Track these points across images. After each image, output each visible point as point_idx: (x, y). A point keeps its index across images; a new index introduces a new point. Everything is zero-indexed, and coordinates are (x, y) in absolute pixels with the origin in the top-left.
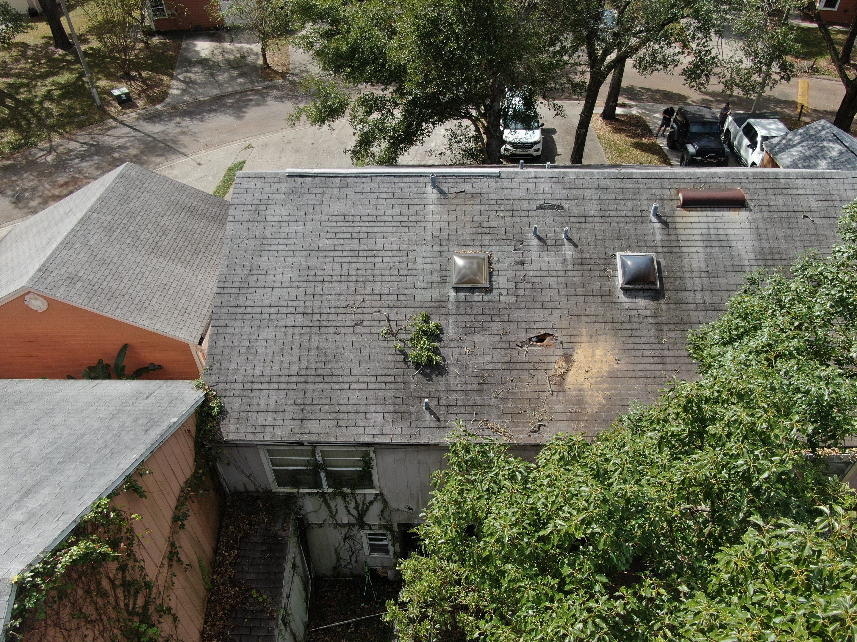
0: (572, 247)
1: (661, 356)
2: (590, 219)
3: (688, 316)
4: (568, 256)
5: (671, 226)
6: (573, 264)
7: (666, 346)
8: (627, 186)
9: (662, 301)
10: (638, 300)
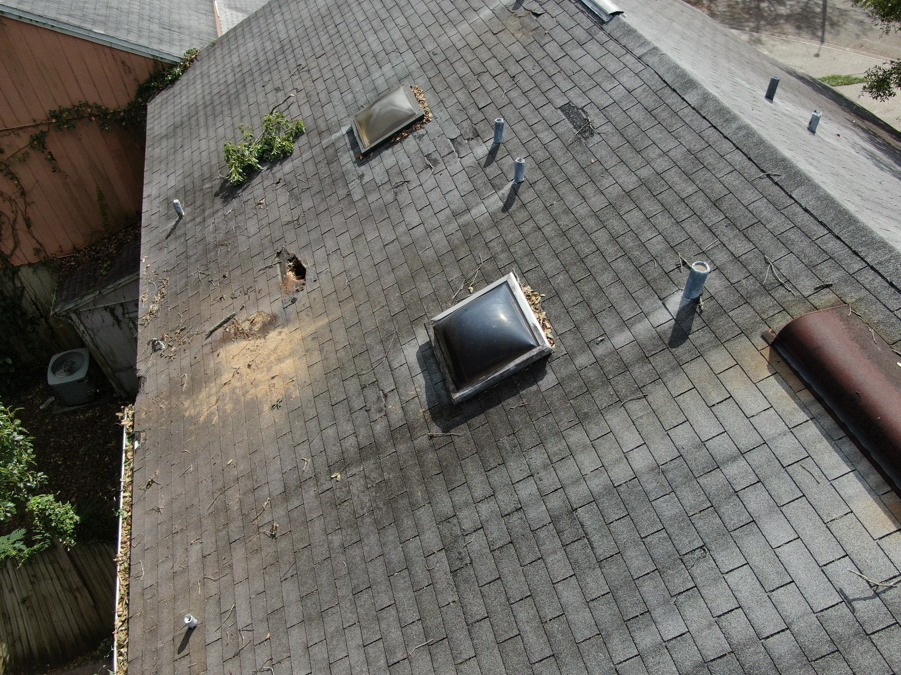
0: (501, 204)
1: (301, 484)
2: (589, 190)
3: (414, 506)
4: (474, 212)
5: (679, 351)
6: (462, 228)
7: (327, 486)
8: (749, 195)
9: (436, 430)
10: (421, 380)
